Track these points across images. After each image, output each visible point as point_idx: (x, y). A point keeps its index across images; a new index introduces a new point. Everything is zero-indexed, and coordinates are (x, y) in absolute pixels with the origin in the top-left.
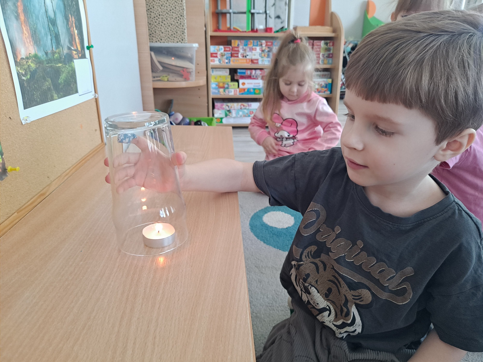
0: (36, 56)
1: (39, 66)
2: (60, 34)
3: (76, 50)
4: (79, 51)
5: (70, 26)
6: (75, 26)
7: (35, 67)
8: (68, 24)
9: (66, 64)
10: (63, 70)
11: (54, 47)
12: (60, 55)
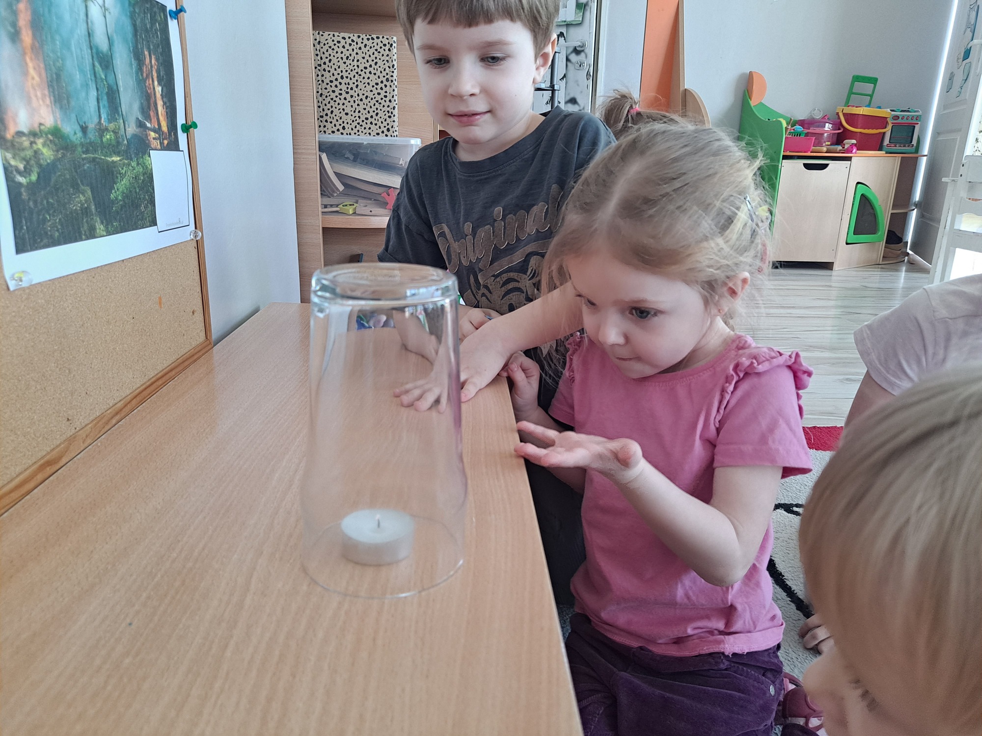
0: (56, 132)
1: (64, 155)
2: (121, 89)
3: (158, 130)
4: (163, 132)
5: (145, 75)
6: (158, 77)
7: (52, 157)
8: (140, 69)
9: (131, 159)
10: (124, 171)
11: (104, 116)
12: (117, 138)
